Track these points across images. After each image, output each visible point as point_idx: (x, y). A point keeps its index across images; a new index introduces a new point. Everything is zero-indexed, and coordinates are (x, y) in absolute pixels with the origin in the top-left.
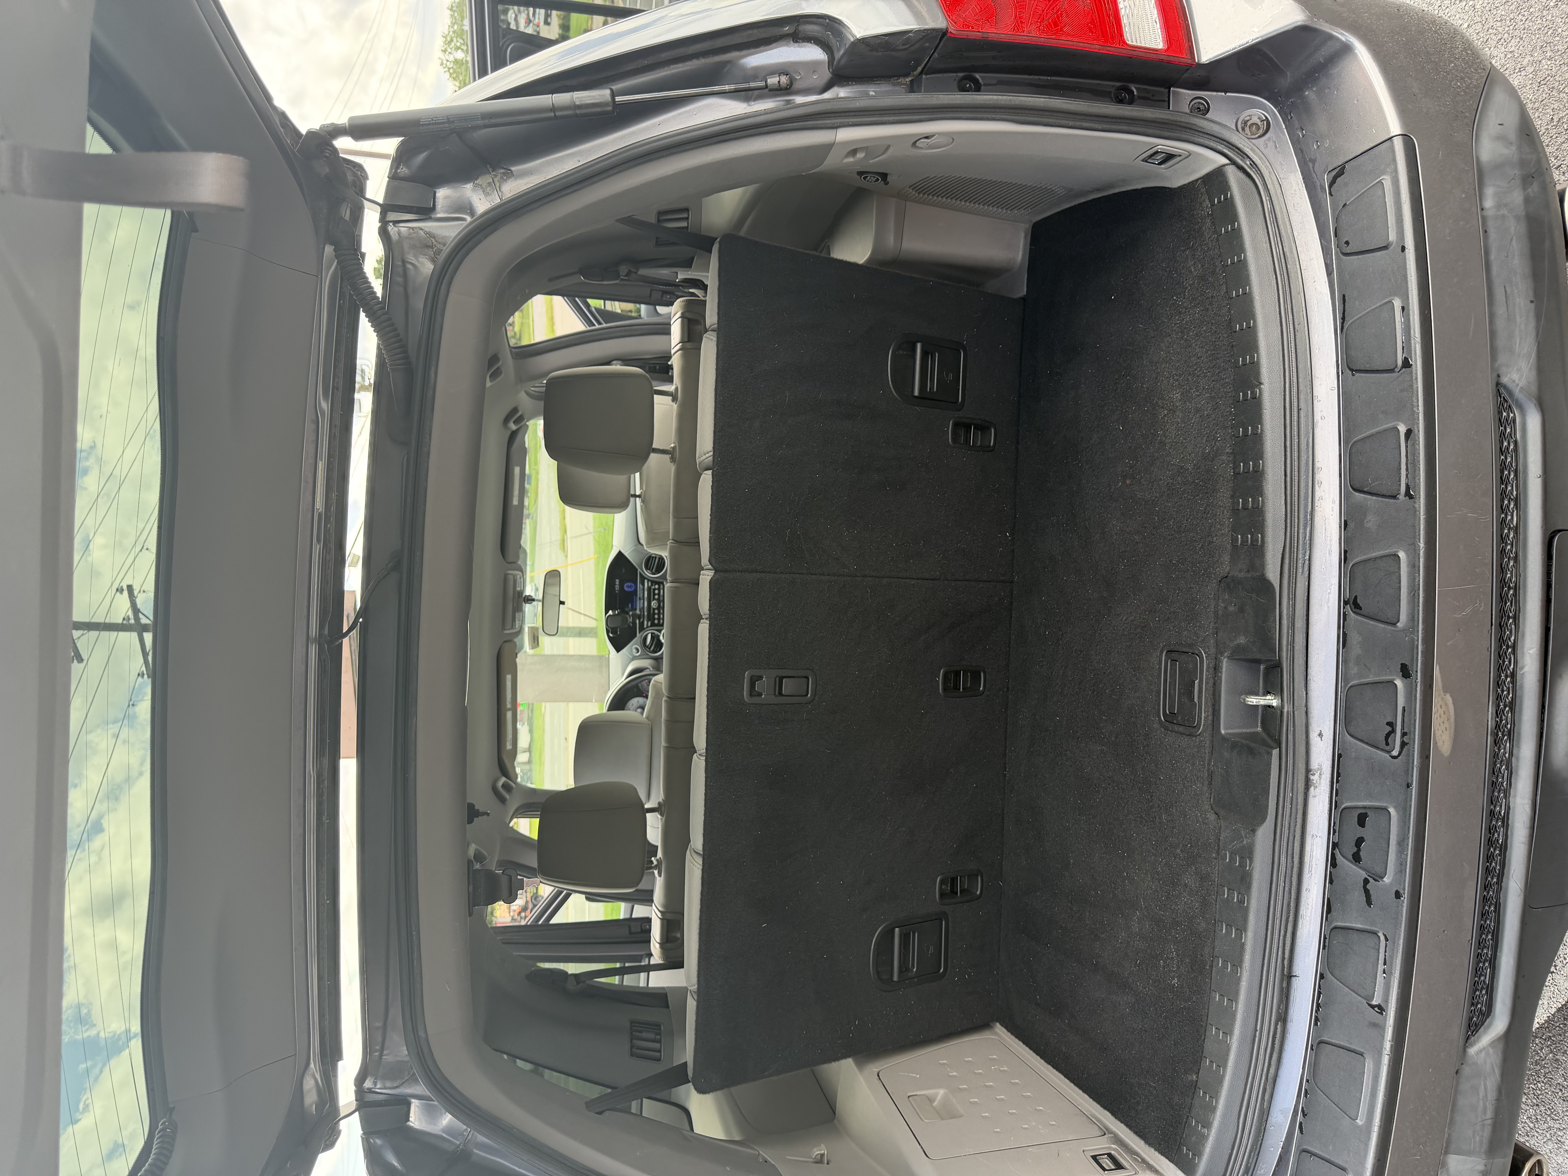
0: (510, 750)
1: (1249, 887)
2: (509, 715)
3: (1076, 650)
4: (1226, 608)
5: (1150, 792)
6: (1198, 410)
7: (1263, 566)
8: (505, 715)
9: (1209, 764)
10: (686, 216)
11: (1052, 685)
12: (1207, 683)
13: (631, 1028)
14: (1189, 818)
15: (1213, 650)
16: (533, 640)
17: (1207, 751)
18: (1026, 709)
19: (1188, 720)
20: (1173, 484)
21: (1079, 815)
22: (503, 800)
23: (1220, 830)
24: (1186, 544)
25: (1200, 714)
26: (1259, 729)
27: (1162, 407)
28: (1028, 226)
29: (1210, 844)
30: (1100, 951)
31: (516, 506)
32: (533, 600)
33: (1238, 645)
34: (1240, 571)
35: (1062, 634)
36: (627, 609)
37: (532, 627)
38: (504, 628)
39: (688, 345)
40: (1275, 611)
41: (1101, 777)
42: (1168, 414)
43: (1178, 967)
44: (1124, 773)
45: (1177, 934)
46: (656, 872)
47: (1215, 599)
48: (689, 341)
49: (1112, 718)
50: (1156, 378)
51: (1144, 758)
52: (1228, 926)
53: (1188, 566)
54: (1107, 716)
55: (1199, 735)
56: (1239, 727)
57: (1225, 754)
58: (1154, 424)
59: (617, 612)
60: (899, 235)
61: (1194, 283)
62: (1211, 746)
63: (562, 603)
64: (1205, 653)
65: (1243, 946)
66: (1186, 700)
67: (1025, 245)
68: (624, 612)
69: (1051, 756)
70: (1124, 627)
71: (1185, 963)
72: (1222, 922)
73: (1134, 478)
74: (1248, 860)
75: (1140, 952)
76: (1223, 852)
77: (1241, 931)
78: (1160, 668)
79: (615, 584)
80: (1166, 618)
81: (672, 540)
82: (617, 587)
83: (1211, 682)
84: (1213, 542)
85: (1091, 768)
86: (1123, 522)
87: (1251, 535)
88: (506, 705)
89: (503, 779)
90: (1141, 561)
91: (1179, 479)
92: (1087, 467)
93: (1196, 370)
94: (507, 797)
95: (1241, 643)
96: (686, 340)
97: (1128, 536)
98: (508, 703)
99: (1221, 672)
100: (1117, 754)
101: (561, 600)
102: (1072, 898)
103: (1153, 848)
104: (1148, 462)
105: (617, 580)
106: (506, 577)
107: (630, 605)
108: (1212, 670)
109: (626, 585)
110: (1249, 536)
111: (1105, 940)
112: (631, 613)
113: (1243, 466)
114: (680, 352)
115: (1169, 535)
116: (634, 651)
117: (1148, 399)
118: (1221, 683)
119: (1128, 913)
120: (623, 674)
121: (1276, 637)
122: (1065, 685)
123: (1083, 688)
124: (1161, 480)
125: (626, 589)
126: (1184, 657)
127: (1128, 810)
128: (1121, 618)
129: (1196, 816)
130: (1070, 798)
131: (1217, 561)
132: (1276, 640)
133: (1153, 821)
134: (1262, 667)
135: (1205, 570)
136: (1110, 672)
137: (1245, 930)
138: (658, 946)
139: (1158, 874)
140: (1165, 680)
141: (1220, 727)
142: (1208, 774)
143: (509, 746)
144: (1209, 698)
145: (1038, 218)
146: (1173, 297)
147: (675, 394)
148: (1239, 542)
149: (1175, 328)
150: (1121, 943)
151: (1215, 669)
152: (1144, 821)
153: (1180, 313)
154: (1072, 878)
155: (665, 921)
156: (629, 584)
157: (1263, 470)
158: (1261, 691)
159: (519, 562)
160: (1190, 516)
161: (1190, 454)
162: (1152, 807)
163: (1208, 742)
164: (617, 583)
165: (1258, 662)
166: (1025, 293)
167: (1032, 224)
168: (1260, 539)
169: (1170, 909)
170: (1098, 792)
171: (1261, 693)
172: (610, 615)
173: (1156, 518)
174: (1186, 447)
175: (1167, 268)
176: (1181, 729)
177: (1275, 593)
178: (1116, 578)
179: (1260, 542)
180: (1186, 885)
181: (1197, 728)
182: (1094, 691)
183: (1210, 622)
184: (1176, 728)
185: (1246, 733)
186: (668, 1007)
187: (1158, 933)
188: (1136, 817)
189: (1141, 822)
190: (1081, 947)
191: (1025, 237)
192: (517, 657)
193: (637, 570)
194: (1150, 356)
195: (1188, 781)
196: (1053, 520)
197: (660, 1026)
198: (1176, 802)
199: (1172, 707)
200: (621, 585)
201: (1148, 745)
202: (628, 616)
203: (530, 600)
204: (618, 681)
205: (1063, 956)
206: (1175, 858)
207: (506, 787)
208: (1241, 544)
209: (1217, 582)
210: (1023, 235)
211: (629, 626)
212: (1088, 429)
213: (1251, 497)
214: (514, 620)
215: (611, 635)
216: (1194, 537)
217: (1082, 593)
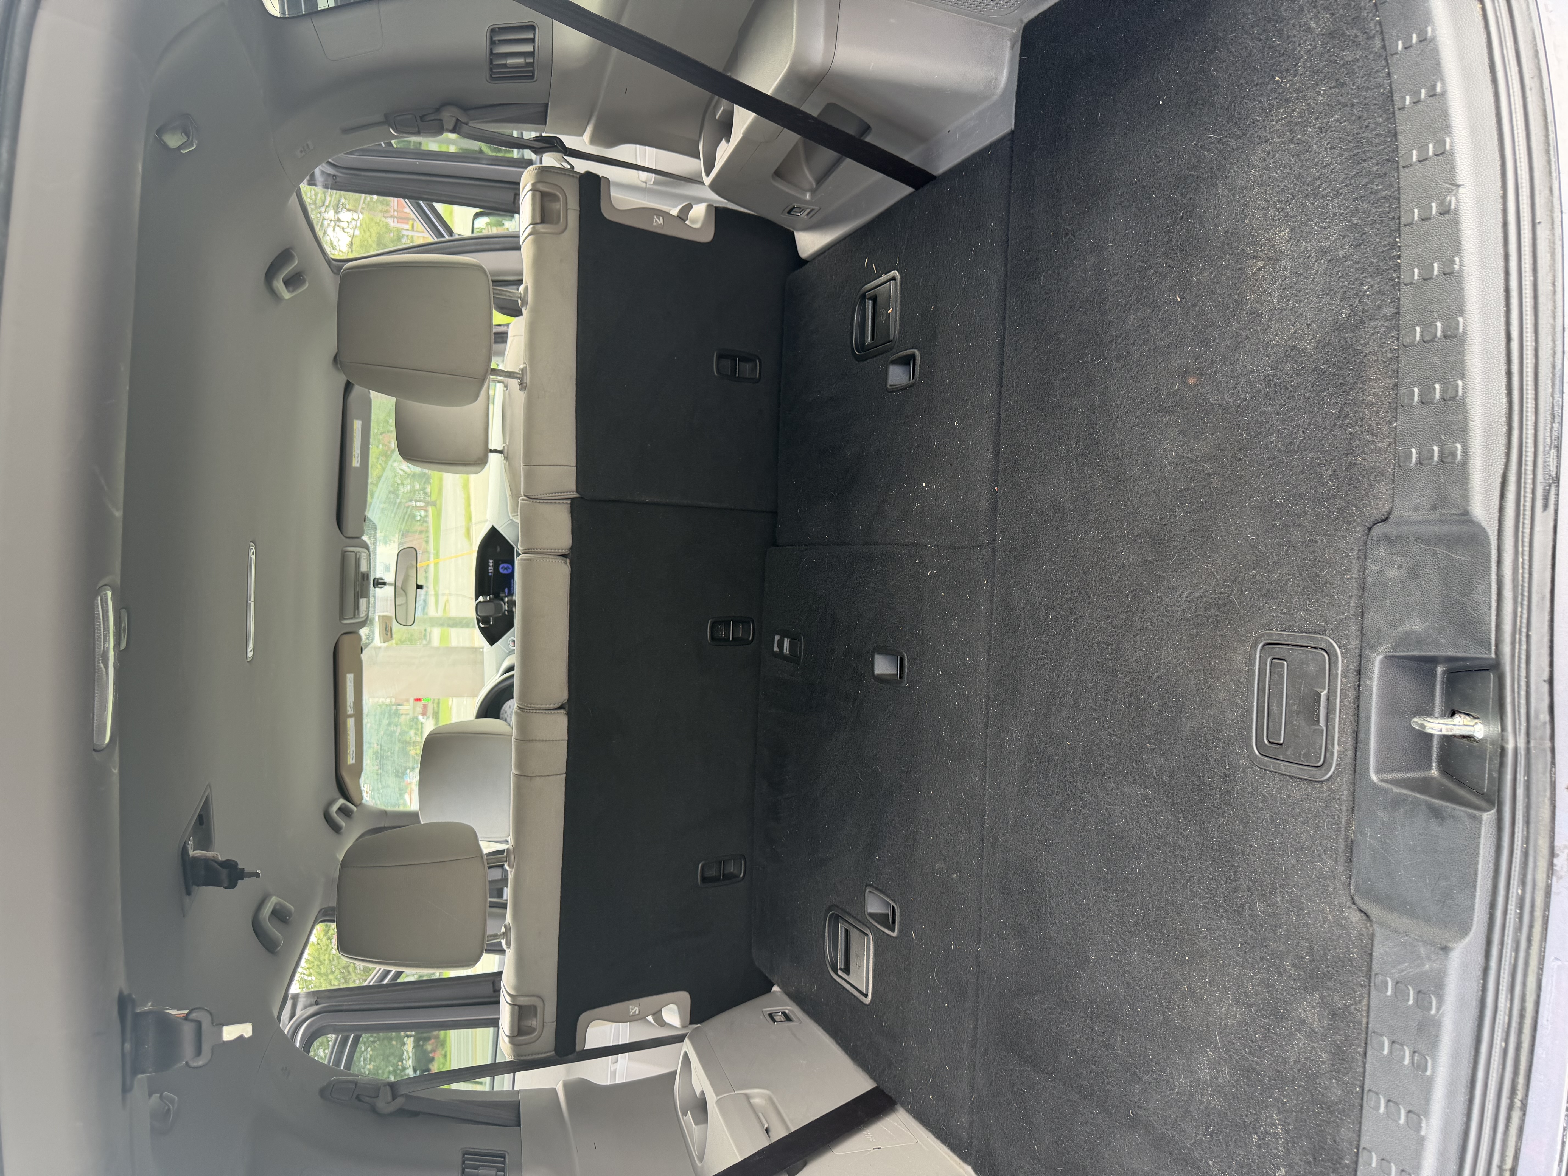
0: (352, 765)
1: (1434, 1044)
2: (351, 723)
3: (1099, 643)
4: (1380, 572)
5: (1233, 866)
6: (1323, 252)
7: (1466, 497)
8: (345, 723)
9: (1347, 829)
10: (531, 36)
11: (1058, 693)
12: (1344, 696)
13: (463, 1162)
14: (1308, 913)
15: (1354, 643)
16: (385, 632)
17: (1344, 808)
18: (1017, 728)
19: (1305, 755)
20: (1274, 376)
21: (1106, 890)
22: (336, 828)
23: (1372, 940)
24: (1303, 472)
25: (1330, 747)
26: (1434, 772)
27: (1254, 257)
28: (1015, 31)
29: (1350, 960)
30: (1140, 1100)
31: (356, 468)
32: (384, 584)
33: (1408, 634)
34: (1416, 508)
35: (1076, 619)
36: (502, 595)
37: (383, 616)
38: (342, 616)
39: (541, 228)
40: (1490, 575)
41: (1144, 836)
42: (1264, 267)
43: (1288, 1152)
44: (1185, 834)
45: (1285, 1097)
46: (504, 942)
47: (1359, 558)
48: (543, 221)
49: (1163, 747)
50: (1242, 212)
51: (1221, 811)
52: (1391, 1104)
53: (1305, 506)
54: (1154, 744)
55: (1327, 780)
56: (1399, 770)
57: (1380, 814)
58: (1238, 285)
59: (488, 598)
60: (832, 35)
61: (1315, 47)
62: (1351, 799)
63: (419, 587)
64: (1340, 648)
65: (1421, 1141)
66: (1303, 723)
67: (1012, 59)
68: (497, 597)
69: (1057, 798)
70: (1184, 607)
71: (1301, 1147)
72: (1377, 1094)
73: (1202, 375)
74: (1432, 996)
75: (1214, 1114)
76: (1380, 978)
77: (1419, 1116)
78: (1251, 672)
79: (489, 566)
80: (1264, 591)
81: (525, 496)
82: (491, 569)
83: (1352, 694)
84: (1355, 464)
85: (1126, 821)
86: (1182, 445)
87: (1439, 446)
88: (346, 711)
89: (341, 801)
90: (1215, 503)
91: (1288, 367)
92: (1119, 365)
93: (1319, 187)
94: (343, 824)
95: (1413, 632)
96: (538, 221)
97: (1193, 466)
98: (348, 708)
99: (1371, 679)
100: (1173, 804)
101: (419, 583)
102: (1091, 1012)
103: (1238, 955)
104: (1229, 347)
105: (491, 561)
106: (344, 556)
107: (506, 590)
108: (1352, 676)
109: (501, 566)
110: (1436, 448)
111: (1150, 1083)
112: (506, 599)
113: (1422, 332)
114: (530, 237)
115: (1268, 459)
116: (511, 644)
117: (1226, 247)
118: (1371, 696)
119: (1190, 1050)
120: (498, 671)
121: (1490, 620)
122: (1081, 694)
123: (1112, 699)
124: (1252, 371)
125: (501, 571)
126: (1297, 653)
127: (1192, 891)
128: (1178, 593)
129: (1322, 912)
130: (1090, 862)
131: (1367, 494)
132: (1490, 624)
133: (1238, 912)
134: (1440, 670)
135: (1341, 511)
136: (1158, 677)
137: (1427, 1113)
138: (507, 1039)
139: (1247, 996)
140: (1261, 690)
141: (1368, 769)
142: (1346, 846)
143: (351, 760)
144: (1348, 721)
145: (1033, 14)
146: (1273, 77)
147: (524, 297)
148: (1414, 460)
149: (1278, 127)
150: (1178, 1093)
151: (1359, 673)
152: (1221, 910)
153: (1287, 101)
154: (1093, 982)
155: (516, 1007)
156: (505, 565)
157: (1465, 333)
158: (1437, 710)
159: (365, 538)
160: (1310, 424)
161: (1309, 325)
162: (1235, 890)
163: (1345, 793)
164: (491, 564)
165: (1433, 661)
166: (1013, 127)
167: (1023, 25)
168: (1459, 452)
169: (1271, 1055)
170: (1139, 858)
171: (1437, 715)
172: (480, 602)
173: (1245, 434)
174: (1301, 314)
175: (1261, 35)
176: (1294, 769)
177: (1489, 543)
178: (1170, 531)
179: (1459, 457)
180: (1303, 1022)
181: (1324, 768)
182: (1130, 704)
183: (1351, 597)
184: (1283, 767)
185: (1413, 778)
186: (519, 1125)
187: (1247, 1089)
188: (1207, 903)
189: (1216, 912)
190: (1109, 1087)
191: (1012, 47)
192: (362, 653)
193: (513, 548)
194: (1230, 180)
195: (1306, 854)
196: (1061, 450)
197: (503, 1157)
198: (1282, 886)
199: (1273, 732)
200: (496, 566)
201: (1228, 792)
202: (502, 603)
203: (379, 583)
204: (492, 679)
205: (1077, 1096)
206: (1280, 974)
207: (344, 811)
208: (1416, 464)
209: (1364, 531)
210: (1009, 43)
211: (504, 614)
212: (1119, 308)
213: (1438, 381)
214: (357, 607)
215: (482, 626)
216: (1317, 459)
217: (1109, 557)
